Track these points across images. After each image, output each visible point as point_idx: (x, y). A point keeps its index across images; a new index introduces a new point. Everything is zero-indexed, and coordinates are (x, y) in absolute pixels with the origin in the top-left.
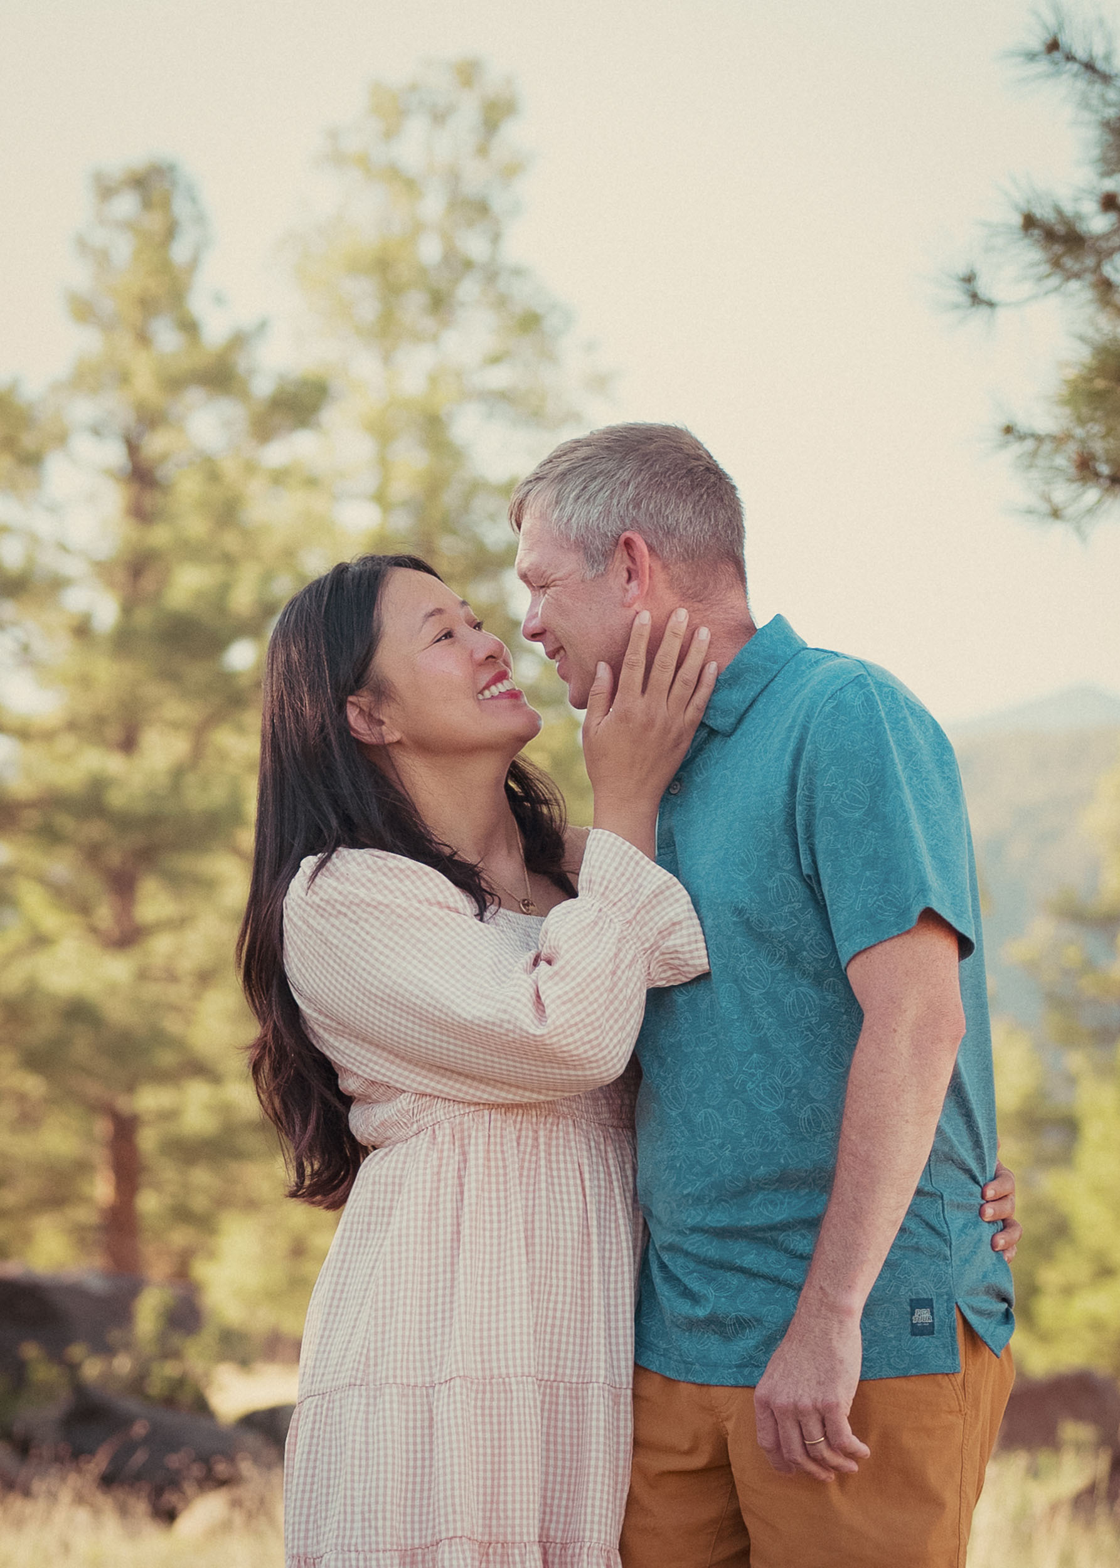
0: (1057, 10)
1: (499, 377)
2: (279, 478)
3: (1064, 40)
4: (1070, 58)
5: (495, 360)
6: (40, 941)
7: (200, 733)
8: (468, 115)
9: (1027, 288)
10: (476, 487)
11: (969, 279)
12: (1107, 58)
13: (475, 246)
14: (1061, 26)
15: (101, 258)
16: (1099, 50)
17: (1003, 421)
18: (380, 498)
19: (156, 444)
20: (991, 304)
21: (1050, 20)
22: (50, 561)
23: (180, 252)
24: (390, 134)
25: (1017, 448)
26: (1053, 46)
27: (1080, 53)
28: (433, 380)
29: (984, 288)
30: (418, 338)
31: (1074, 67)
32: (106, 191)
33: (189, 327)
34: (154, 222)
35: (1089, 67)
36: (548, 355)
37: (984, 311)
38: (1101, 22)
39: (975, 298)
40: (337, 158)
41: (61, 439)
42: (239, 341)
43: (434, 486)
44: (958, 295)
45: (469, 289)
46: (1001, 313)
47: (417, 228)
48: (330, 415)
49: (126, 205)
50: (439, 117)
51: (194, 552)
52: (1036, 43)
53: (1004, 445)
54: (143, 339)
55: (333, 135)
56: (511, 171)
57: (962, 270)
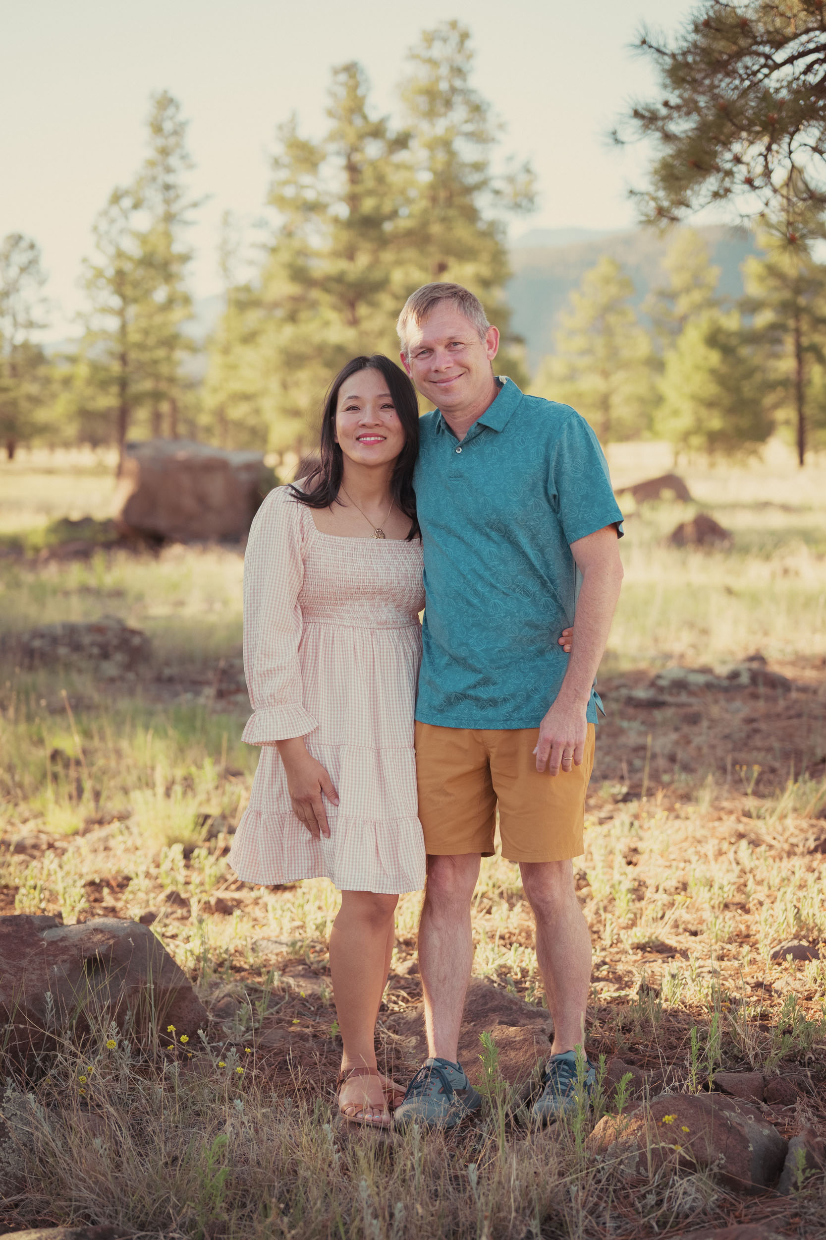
0: (645, 27)
1: (469, 128)
2: (399, 167)
3: (648, 39)
4: (650, 47)
5: (466, 122)
6: (327, 324)
7: (375, 252)
8: (454, 38)
9: (636, 137)
10: (464, 165)
11: (614, 133)
12: (665, 46)
13: (458, 83)
14: (647, 34)
15: (333, 95)
16: (662, 43)
17: (629, 189)
18: (430, 169)
19: (357, 157)
20: (623, 143)
21: (643, 32)
22: (325, 199)
23: (360, 92)
24: (429, 47)
25: (635, 199)
26: (644, 42)
27: (654, 44)
28: (447, 129)
29: (621, 136)
30: (440, 115)
31: (653, 50)
32: (336, 72)
33: (365, 117)
34: (351, 83)
35: (658, 51)
36: (484, 120)
37: (620, 145)
38: (662, 32)
39: (617, 141)
40: (414, 57)
41: (324, 158)
42: (382, 121)
43: (449, 164)
44: (611, 141)
45: (457, 99)
46: (627, 147)
47: (438, 79)
48: (413, 144)
49: (343, 77)
50: (445, 40)
51: (370, 193)
52: (638, 42)
53: (629, 197)
54: (350, 122)
55: (410, 49)
56: (469, 57)
57: (611, 129)
